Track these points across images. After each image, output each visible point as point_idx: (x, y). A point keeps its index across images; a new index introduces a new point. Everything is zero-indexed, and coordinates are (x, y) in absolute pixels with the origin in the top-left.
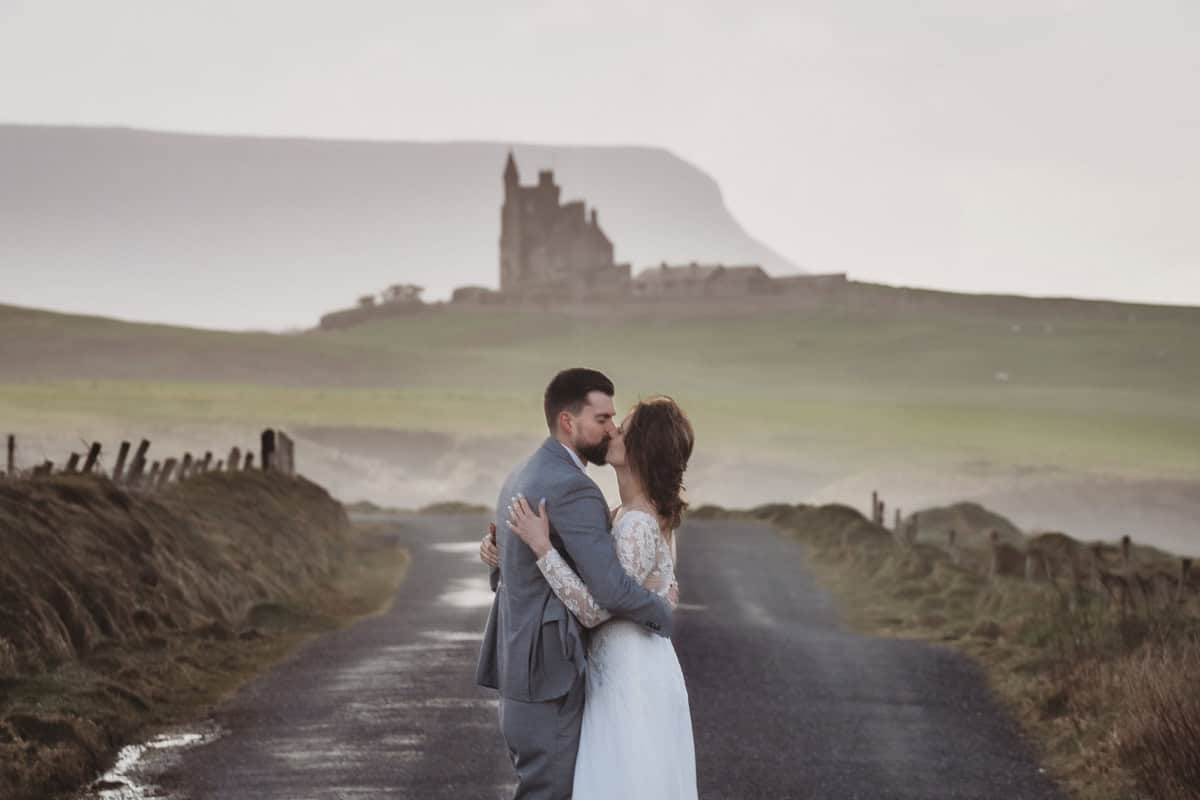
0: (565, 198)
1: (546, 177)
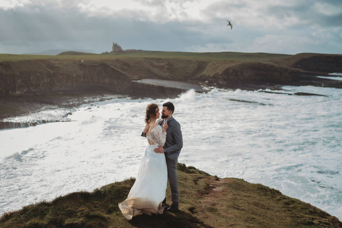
0: (118, 45)
1: (116, 43)
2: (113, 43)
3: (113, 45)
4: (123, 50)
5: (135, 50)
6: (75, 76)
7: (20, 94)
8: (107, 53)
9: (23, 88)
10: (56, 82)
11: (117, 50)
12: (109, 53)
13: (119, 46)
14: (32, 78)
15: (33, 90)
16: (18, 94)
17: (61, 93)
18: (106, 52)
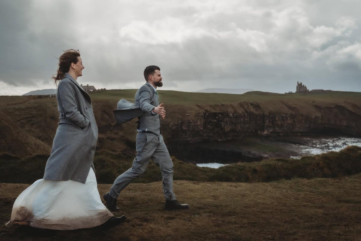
0: (303, 85)
1: (301, 83)
2: (298, 83)
3: (297, 84)
4: (309, 90)
5: (323, 91)
6: (314, 117)
7: (267, 134)
8: (291, 94)
9: (269, 128)
10: (297, 123)
11: (301, 90)
12: (294, 93)
13: (305, 86)
14: (277, 119)
15: (278, 131)
16: (265, 134)
17: (299, 134)
18: (289, 92)
